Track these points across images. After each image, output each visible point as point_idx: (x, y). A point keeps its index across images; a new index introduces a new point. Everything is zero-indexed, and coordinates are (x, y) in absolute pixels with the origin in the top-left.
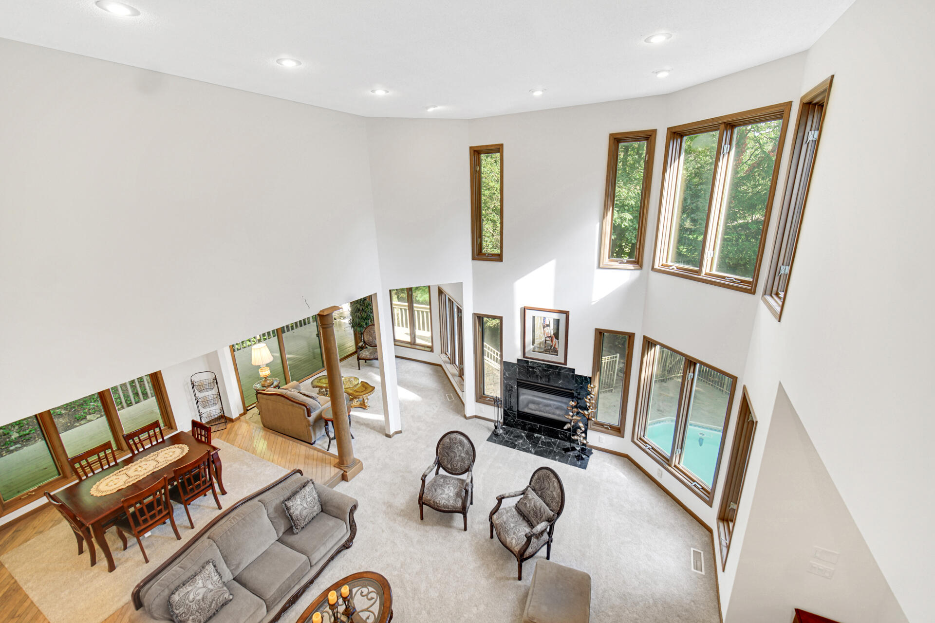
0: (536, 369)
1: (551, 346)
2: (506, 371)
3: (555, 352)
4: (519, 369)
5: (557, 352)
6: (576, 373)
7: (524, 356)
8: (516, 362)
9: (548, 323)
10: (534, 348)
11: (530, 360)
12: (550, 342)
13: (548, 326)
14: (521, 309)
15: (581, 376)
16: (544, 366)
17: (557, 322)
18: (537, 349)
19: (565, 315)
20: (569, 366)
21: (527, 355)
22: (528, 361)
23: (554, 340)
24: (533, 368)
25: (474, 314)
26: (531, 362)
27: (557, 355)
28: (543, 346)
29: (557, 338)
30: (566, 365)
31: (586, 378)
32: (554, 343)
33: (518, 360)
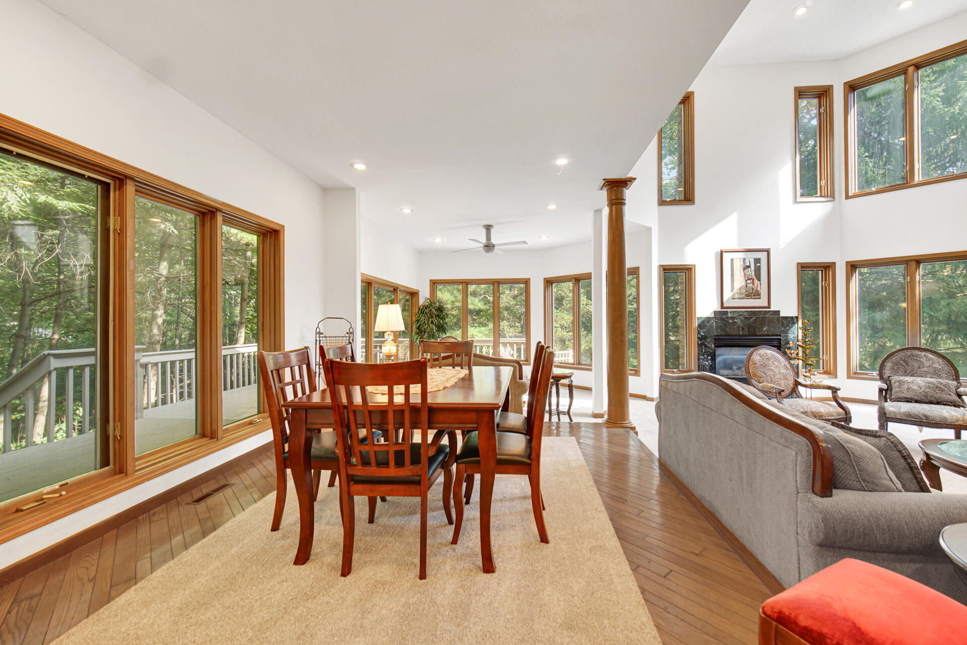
0: (737, 319)
1: (753, 289)
2: (700, 328)
3: (756, 295)
4: (716, 323)
5: (759, 295)
6: (782, 315)
7: (722, 307)
8: (713, 316)
9: (748, 264)
10: (733, 295)
11: (729, 310)
12: (751, 285)
13: (749, 267)
14: (716, 253)
15: (787, 318)
16: (745, 313)
17: (757, 261)
18: (737, 296)
19: (766, 253)
20: (773, 308)
21: (725, 305)
22: (727, 311)
23: (756, 282)
24: (733, 318)
25: (660, 265)
26: (731, 312)
27: (760, 298)
28: (744, 291)
29: (759, 280)
30: (770, 308)
31: (792, 318)
32: (756, 285)
33: (715, 312)
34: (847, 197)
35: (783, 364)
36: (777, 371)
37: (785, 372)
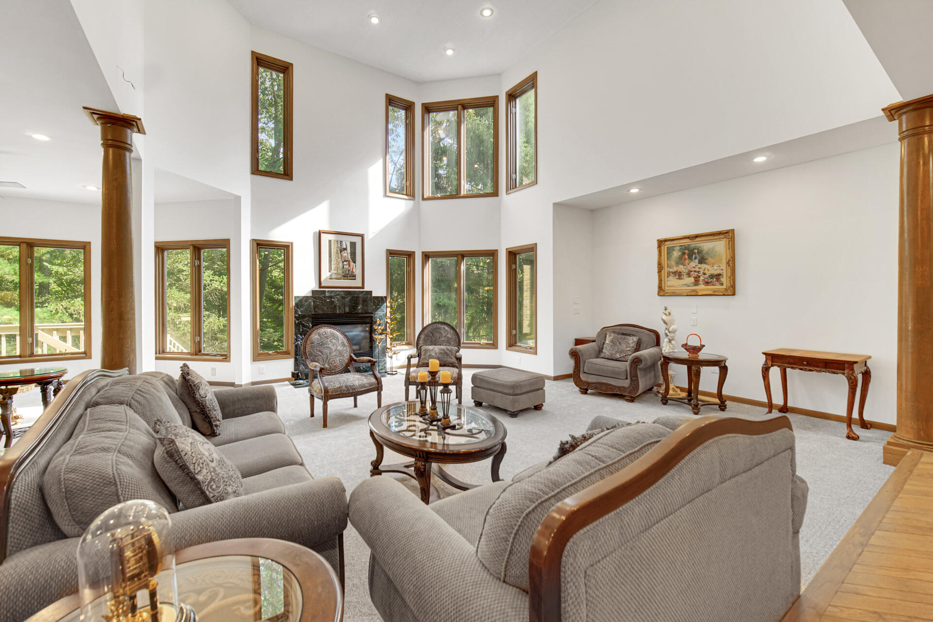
0: (334, 298)
1: (349, 271)
2: (298, 308)
3: (353, 277)
4: (314, 302)
5: (354, 276)
6: (374, 295)
7: (320, 287)
8: (310, 295)
9: (345, 247)
10: (331, 275)
11: (327, 290)
12: (347, 267)
13: (345, 249)
14: (315, 233)
15: (377, 298)
16: (342, 293)
17: (353, 245)
18: (334, 276)
19: (360, 238)
20: (366, 289)
21: (323, 285)
22: (325, 291)
23: (352, 264)
24: (331, 297)
25: (253, 240)
26: (328, 292)
27: (355, 279)
28: (341, 272)
29: (355, 262)
30: (364, 288)
31: (382, 298)
32: (351, 267)
33: (313, 292)
34: (423, 199)
35: (340, 342)
36: (333, 348)
37: (341, 349)
